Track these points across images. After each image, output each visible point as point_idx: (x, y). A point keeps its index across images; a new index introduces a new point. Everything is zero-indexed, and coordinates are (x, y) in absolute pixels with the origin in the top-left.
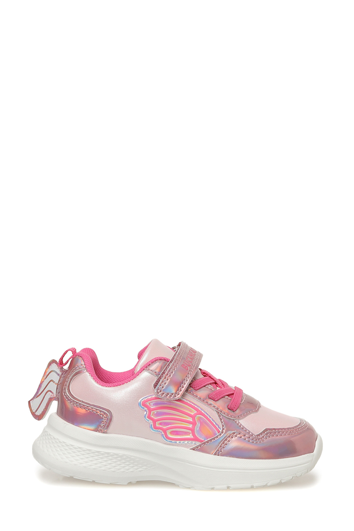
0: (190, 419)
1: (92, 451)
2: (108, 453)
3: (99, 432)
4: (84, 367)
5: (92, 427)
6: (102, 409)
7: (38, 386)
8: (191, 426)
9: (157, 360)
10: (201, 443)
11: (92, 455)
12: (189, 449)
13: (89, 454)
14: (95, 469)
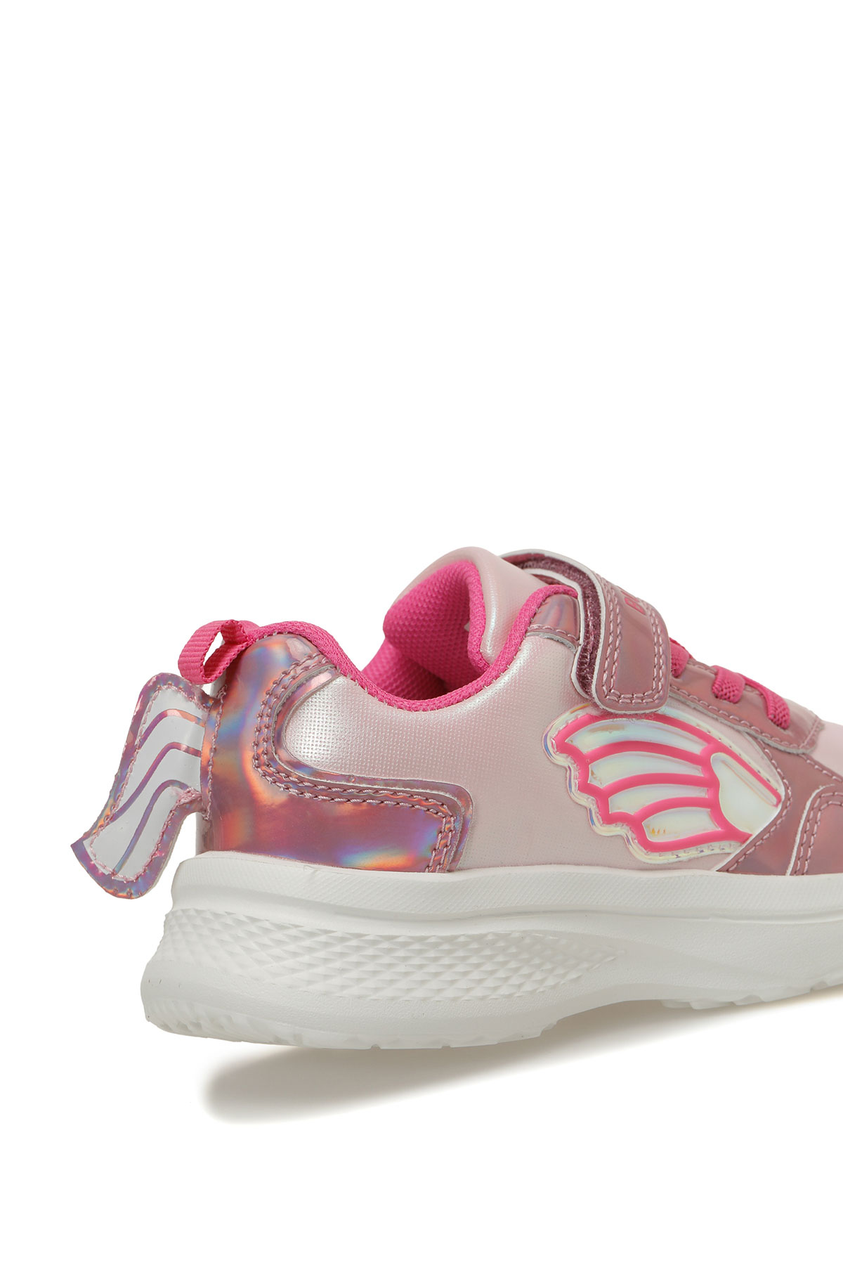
0: (695, 771)
1: (429, 941)
2: (479, 938)
3: (434, 871)
4: (324, 661)
5: (397, 858)
6: (432, 790)
7: (113, 779)
8: (700, 793)
9: (549, 596)
10: (744, 846)
11: (401, 953)
12: (713, 873)
13: (390, 951)
14: (424, 999)
